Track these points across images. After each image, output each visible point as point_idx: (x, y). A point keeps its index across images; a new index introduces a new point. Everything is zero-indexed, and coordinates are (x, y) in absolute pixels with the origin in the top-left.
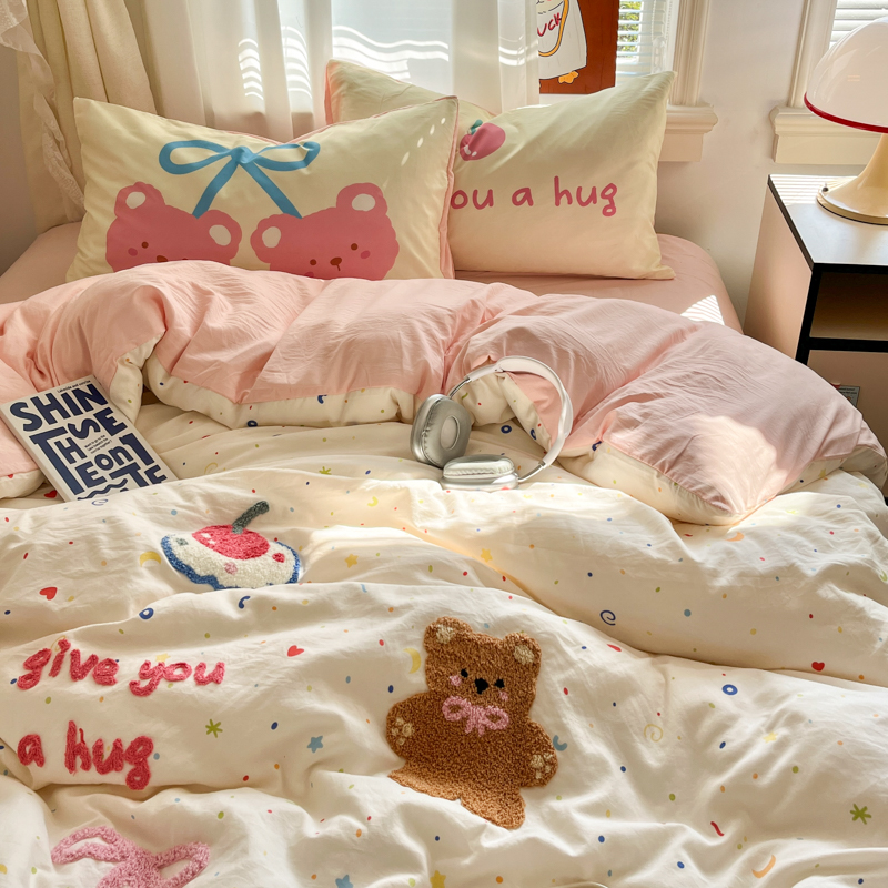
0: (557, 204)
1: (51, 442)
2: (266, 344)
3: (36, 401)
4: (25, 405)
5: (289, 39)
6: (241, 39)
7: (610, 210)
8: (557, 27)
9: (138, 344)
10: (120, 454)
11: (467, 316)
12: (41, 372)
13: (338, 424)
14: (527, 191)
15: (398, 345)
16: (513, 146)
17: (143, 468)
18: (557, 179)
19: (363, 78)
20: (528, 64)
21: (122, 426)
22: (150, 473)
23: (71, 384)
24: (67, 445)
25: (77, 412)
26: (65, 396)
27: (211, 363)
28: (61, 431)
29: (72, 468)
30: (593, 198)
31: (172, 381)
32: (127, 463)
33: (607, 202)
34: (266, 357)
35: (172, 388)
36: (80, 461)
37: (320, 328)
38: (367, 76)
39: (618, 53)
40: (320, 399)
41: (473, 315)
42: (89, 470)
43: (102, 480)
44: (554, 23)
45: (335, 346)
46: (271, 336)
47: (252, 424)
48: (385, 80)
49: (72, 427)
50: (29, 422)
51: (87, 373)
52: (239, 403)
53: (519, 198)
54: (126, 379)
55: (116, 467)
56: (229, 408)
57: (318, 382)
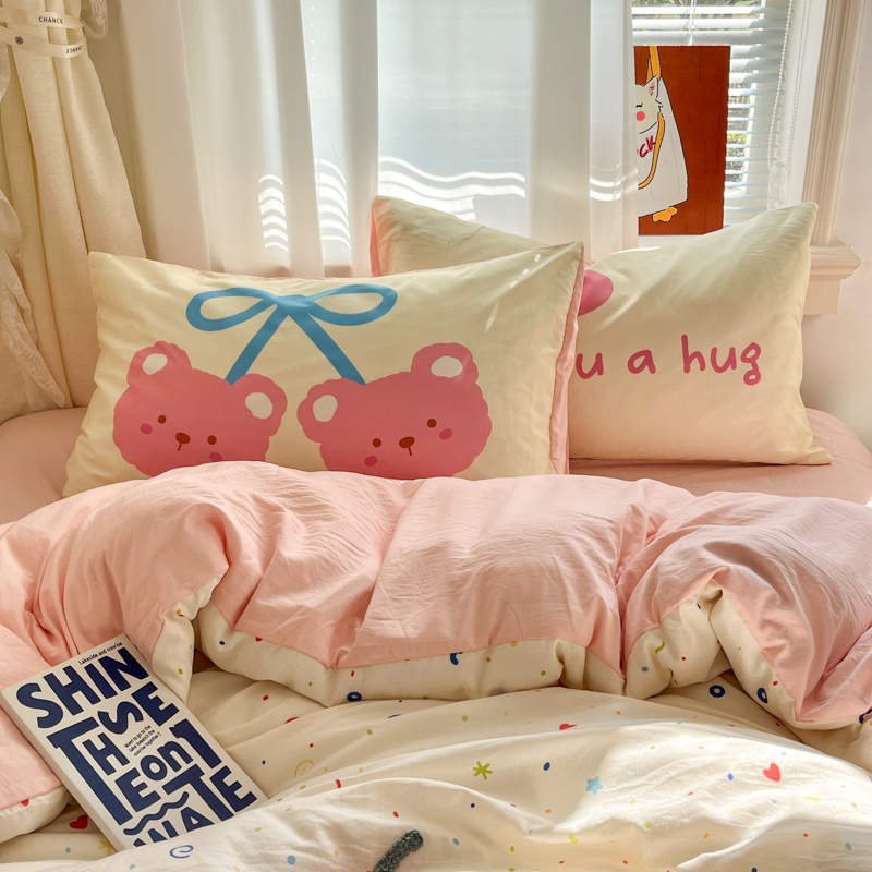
0: (687, 370)
1: (78, 742)
2: (363, 578)
3: (51, 679)
4: (36, 688)
5: (322, 176)
6: (261, 177)
7: (753, 377)
8: (650, 154)
9: (194, 589)
10: (174, 754)
11: (630, 528)
12: (46, 632)
13: (479, 693)
14: (647, 354)
15: (557, 577)
16: (624, 299)
17: (208, 773)
18: (685, 338)
19: (422, 217)
20: (625, 198)
21: (172, 710)
22: (218, 779)
23: (96, 650)
24: (100, 745)
25: (109, 693)
26: (90, 669)
27: (292, 611)
28: (89, 724)
29: (110, 781)
30: (731, 362)
31: (237, 638)
32: (185, 767)
33: (749, 367)
34: (367, 596)
35: (238, 648)
36: (121, 770)
37: (435, 554)
38: (424, 214)
39: (727, 184)
40: (454, 659)
41: (637, 527)
42: (135, 783)
43: (154, 797)
44: (646, 148)
45: (465, 579)
46: (366, 567)
47: (354, 698)
48: (448, 219)
49: (103, 716)
50: (45, 713)
52: (334, 667)
53: (638, 362)
54: (175, 640)
55: (171, 775)
56: (320, 675)
57: (447, 631)
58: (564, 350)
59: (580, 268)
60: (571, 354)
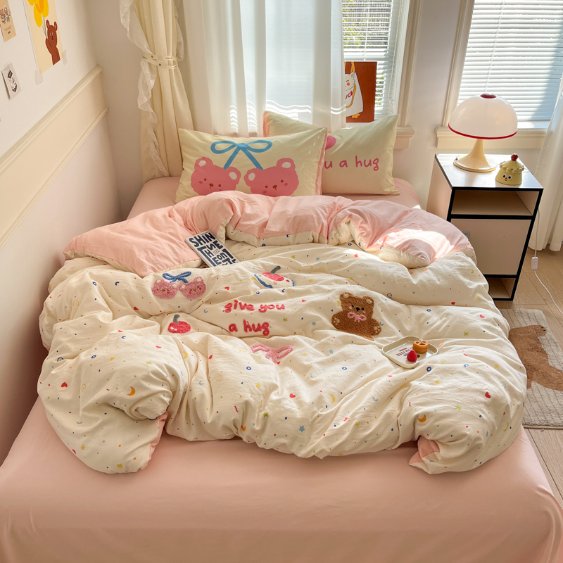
0: (357, 166)
1: (203, 250)
2: (265, 218)
3: (195, 238)
7: (376, 169)
8: (351, 96)
9: (226, 219)
10: (223, 255)
11: (332, 207)
13: (293, 244)
14: (345, 161)
15: (312, 217)
16: (340, 144)
17: (231, 260)
18: (356, 157)
20: (342, 113)
21: (222, 247)
22: (233, 261)
23: (204, 233)
24: (208, 252)
25: (208, 242)
26: (203, 236)
27: (249, 225)
28: (204, 247)
29: (211, 259)
30: (370, 164)
31: (236, 231)
32: (226, 258)
33: (375, 165)
34: (267, 222)
35: (235, 234)
36: (213, 257)
37: (283, 213)
40: (287, 236)
41: (334, 207)
42: (216, 260)
43: (220, 263)
44: (350, 94)
45: (290, 218)
46: (266, 216)
47: (264, 245)
49: (207, 246)
50: (195, 244)
51: (207, 229)
52: (259, 238)
53: (342, 164)
54: (222, 231)
55: (223, 259)
56: (256, 240)
57: (286, 230)
58: (321, 160)
59: (326, 135)
60: (323, 161)
